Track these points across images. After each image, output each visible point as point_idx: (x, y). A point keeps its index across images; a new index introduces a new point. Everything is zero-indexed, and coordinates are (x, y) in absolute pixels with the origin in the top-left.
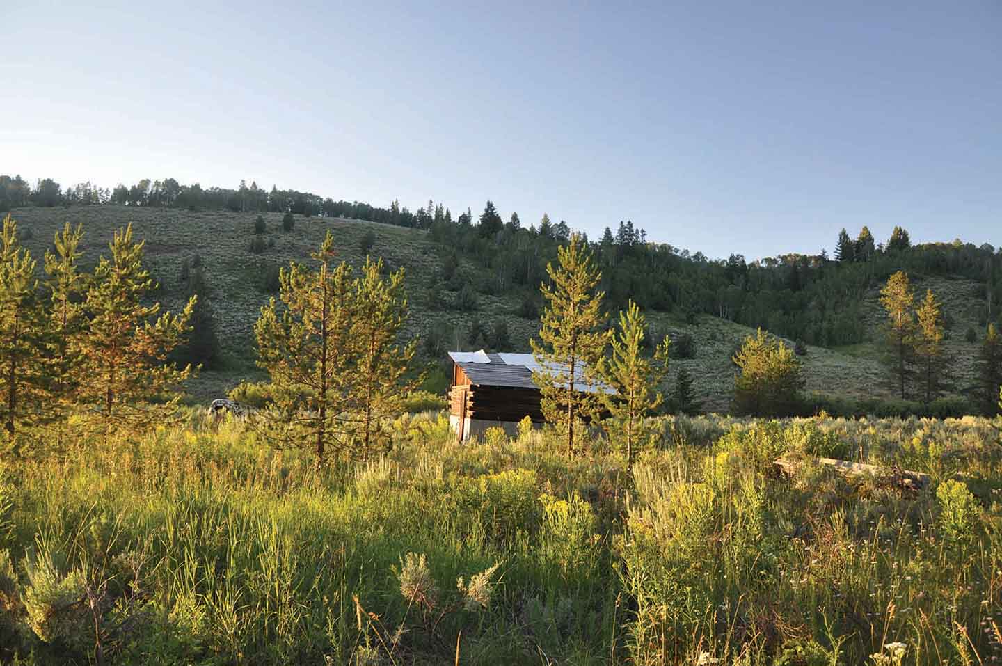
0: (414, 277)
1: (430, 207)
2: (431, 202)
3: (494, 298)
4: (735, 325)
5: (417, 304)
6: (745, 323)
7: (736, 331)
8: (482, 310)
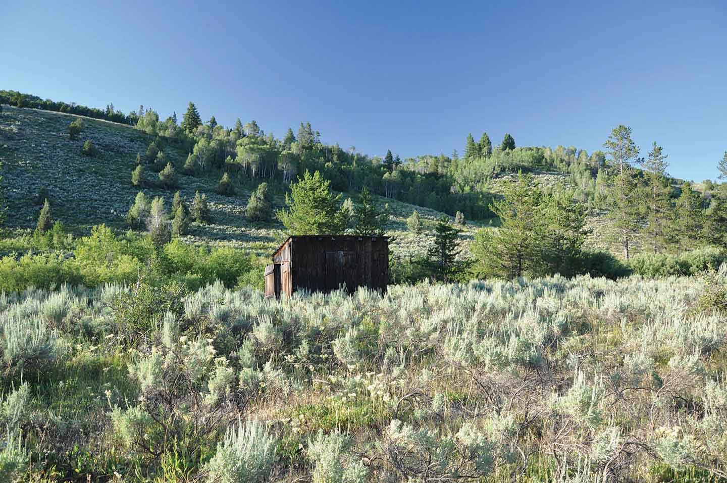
0: (119, 160)
1: (141, 111)
2: (142, 107)
3: (196, 179)
4: (401, 203)
5: (121, 183)
6: (407, 201)
7: (402, 207)
8: (184, 189)
